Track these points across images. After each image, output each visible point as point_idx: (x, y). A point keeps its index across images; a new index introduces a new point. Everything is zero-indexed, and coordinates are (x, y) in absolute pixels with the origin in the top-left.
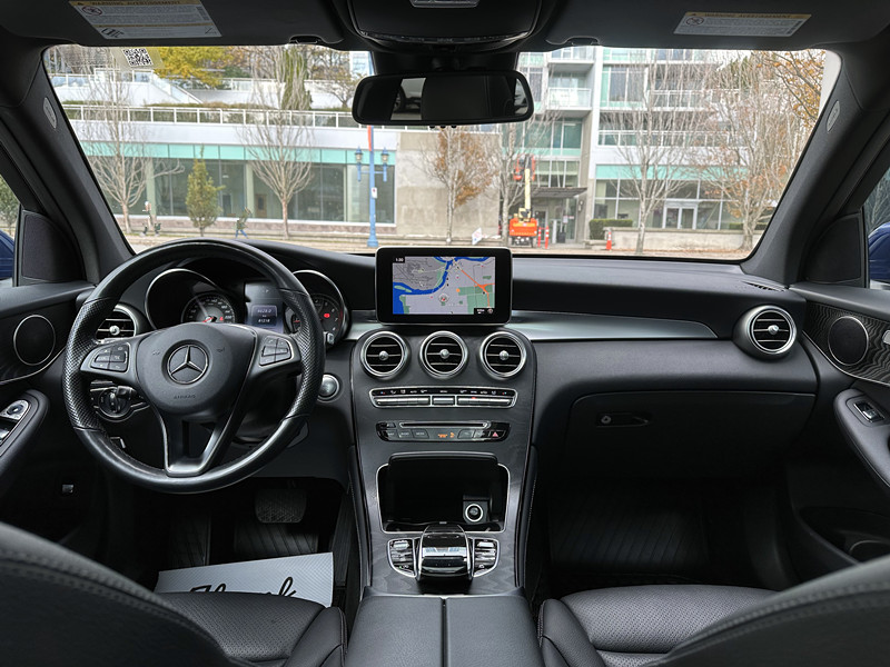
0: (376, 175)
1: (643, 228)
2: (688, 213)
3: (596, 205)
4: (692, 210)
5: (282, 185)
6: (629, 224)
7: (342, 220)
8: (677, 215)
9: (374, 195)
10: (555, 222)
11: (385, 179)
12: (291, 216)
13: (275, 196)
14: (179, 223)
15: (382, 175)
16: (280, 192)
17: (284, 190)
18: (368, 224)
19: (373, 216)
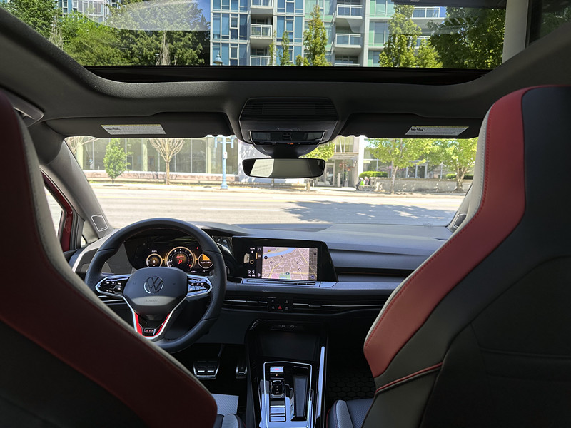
0: (227, 144)
1: (394, 178)
2: (422, 169)
3: (364, 164)
4: (424, 167)
5: (167, 150)
6: (385, 176)
7: (204, 172)
8: (415, 170)
9: (225, 155)
10: (339, 174)
11: (232, 147)
12: (172, 170)
13: (161, 158)
14: (98, 175)
15: (230, 144)
16: (165, 155)
17: (167, 153)
18: (221, 175)
19: (225, 170)
